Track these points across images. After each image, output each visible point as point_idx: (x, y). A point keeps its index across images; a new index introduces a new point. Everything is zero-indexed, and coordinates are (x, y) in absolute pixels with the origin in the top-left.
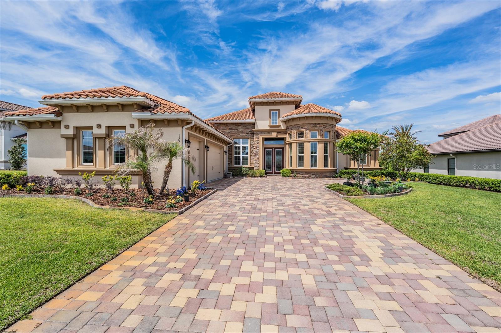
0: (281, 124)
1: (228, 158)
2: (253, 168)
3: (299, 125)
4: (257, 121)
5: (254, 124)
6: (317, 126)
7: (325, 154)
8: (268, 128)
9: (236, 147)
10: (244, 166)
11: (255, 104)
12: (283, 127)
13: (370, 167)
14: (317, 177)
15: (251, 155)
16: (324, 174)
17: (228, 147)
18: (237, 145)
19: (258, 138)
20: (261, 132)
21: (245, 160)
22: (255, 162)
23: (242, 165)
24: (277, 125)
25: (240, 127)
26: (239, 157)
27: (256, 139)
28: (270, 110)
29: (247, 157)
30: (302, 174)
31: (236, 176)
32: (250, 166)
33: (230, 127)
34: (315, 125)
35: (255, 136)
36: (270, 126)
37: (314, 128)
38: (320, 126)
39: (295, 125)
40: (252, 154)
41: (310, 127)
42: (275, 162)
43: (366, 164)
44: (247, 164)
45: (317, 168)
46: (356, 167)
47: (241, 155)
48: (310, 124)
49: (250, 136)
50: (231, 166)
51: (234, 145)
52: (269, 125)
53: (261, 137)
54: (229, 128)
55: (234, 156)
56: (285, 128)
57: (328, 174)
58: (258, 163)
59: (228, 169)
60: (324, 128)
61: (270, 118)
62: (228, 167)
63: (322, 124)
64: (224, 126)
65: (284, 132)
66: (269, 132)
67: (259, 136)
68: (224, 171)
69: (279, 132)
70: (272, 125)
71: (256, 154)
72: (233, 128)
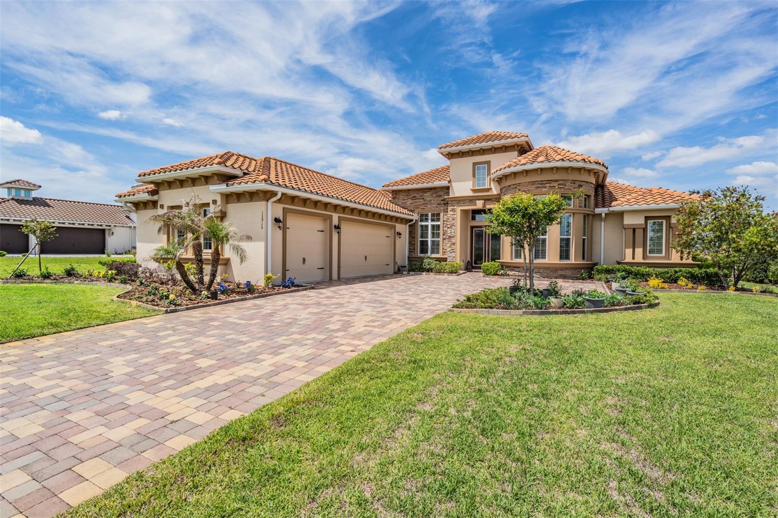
0: (492, 186)
1: (410, 243)
2: (445, 260)
3: (515, 186)
4: (453, 184)
5: (448, 188)
6: (546, 185)
7: (561, 235)
8: (471, 194)
9: (422, 226)
10: (434, 256)
11: (450, 156)
12: (495, 191)
13: (670, 262)
14: (544, 277)
15: (443, 239)
16: (560, 272)
17: (410, 226)
18: (424, 223)
19: (453, 210)
20: (459, 201)
21: (436, 246)
22: (448, 250)
23: (431, 254)
24: (486, 187)
25: (428, 194)
26: (427, 241)
27: (452, 213)
28: (475, 164)
29: (439, 241)
30: (519, 272)
31: (414, 271)
32: (442, 257)
33: (413, 196)
34: (542, 183)
35: (450, 208)
36: (474, 191)
37: (540, 189)
38: (552, 185)
39: (509, 186)
40: (444, 236)
41: (533, 187)
42: (488, 251)
43: (663, 254)
44: (438, 253)
45: (546, 261)
46: (639, 258)
47: (430, 239)
48: (533, 183)
49: (442, 208)
50: (414, 255)
51: (420, 223)
52: (472, 188)
53: (459, 209)
54: (411, 197)
55: (419, 239)
56: (499, 192)
57: (568, 273)
58: (453, 251)
59: (409, 260)
60: (559, 188)
61: (474, 176)
62: (408, 257)
63: (557, 181)
64: (405, 194)
65: (496, 199)
66: (471, 200)
67: (455, 207)
68: (395, 263)
69: (487, 199)
70: (477, 188)
71: (450, 237)
72: (418, 196)
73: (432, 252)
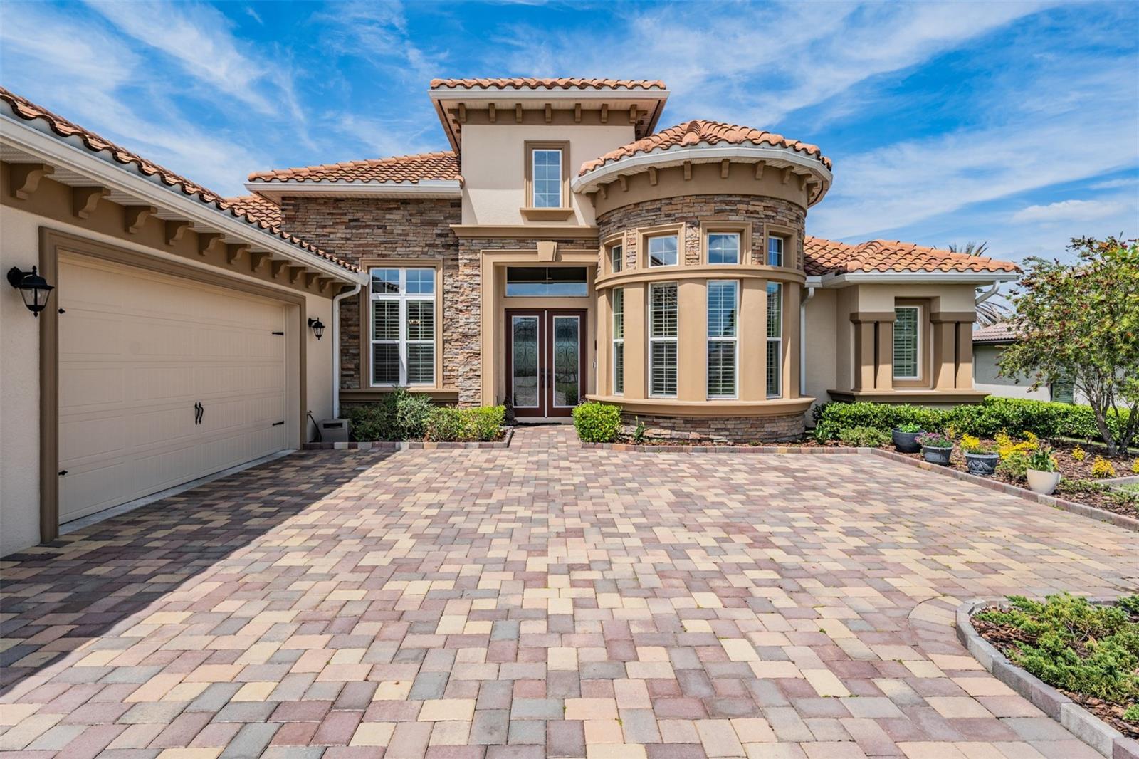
0: (576, 206)
1: (344, 352)
2: (453, 399)
3: (658, 205)
4: (470, 191)
5: (456, 203)
6: (740, 206)
7: (769, 335)
8: (520, 222)
9: (379, 306)
10: (415, 387)
11: (463, 115)
12: (583, 219)
13: (935, 392)
14: (736, 442)
15: (445, 342)
16: (769, 427)
17: (342, 302)
18: (385, 297)
19: (474, 264)
20: (490, 239)
21: (421, 363)
22: (462, 370)
23: (408, 382)
24: (561, 208)
25: (396, 215)
26: (395, 348)
27: (469, 271)
28: (530, 145)
29: (430, 347)
30: (672, 428)
31: (369, 437)
32: (440, 389)
33: (351, 217)
34: (730, 201)
35: (463, 258)
36: (529, 215)
37: (723, 217)
38: (751, 208)
39: (637, 205)
40: (448, 334)
41: (707, 210)
42: (550, 370)
43: (919, 376)
44: (429, 378)
45: (736, 399)
46: (885, 388)
47: (403, 342)
48: (707, 198)
49: (440, 257)
50: (355, 387)
51: (373, 297)
52: (524, 207)
53: (488, 262)
54: (346, 219)
55: (372, 342)
56: (593, 223)
57: (782, 427)
58: (475, 374)
59: (341, 401)
60: (767, 216)
61: (528, 176)
62: (341, 394)
63: (760, 198)
64: (325, 210)
65: (587, 240)
66: (524, 239)
67: (479, 256)
68: (305, 414)
69: (565, 240)
70: (534, 208)
71: (465, 336)
72: (367, 218)
73: (412, 378)
